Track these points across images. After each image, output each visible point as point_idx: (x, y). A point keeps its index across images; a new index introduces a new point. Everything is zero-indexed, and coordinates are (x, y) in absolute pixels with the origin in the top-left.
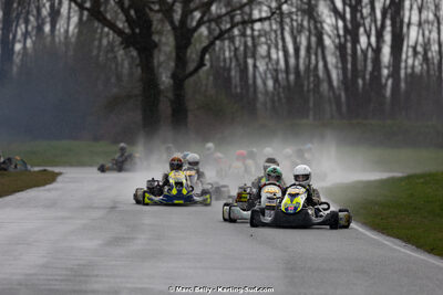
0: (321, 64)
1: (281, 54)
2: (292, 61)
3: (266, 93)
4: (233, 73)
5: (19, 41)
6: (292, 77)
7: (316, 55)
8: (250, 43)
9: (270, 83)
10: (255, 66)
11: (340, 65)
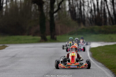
0: (106, 7)
1: (92, 4)
2: (96, 7)
3: (88, 18)
4: (76, 11)
5: (5, 3)
6: (96, 12)
7: (104, 4)
8: (82, 1)
9: (89, 15)
10: (84, 9)
11: (112, 7)
